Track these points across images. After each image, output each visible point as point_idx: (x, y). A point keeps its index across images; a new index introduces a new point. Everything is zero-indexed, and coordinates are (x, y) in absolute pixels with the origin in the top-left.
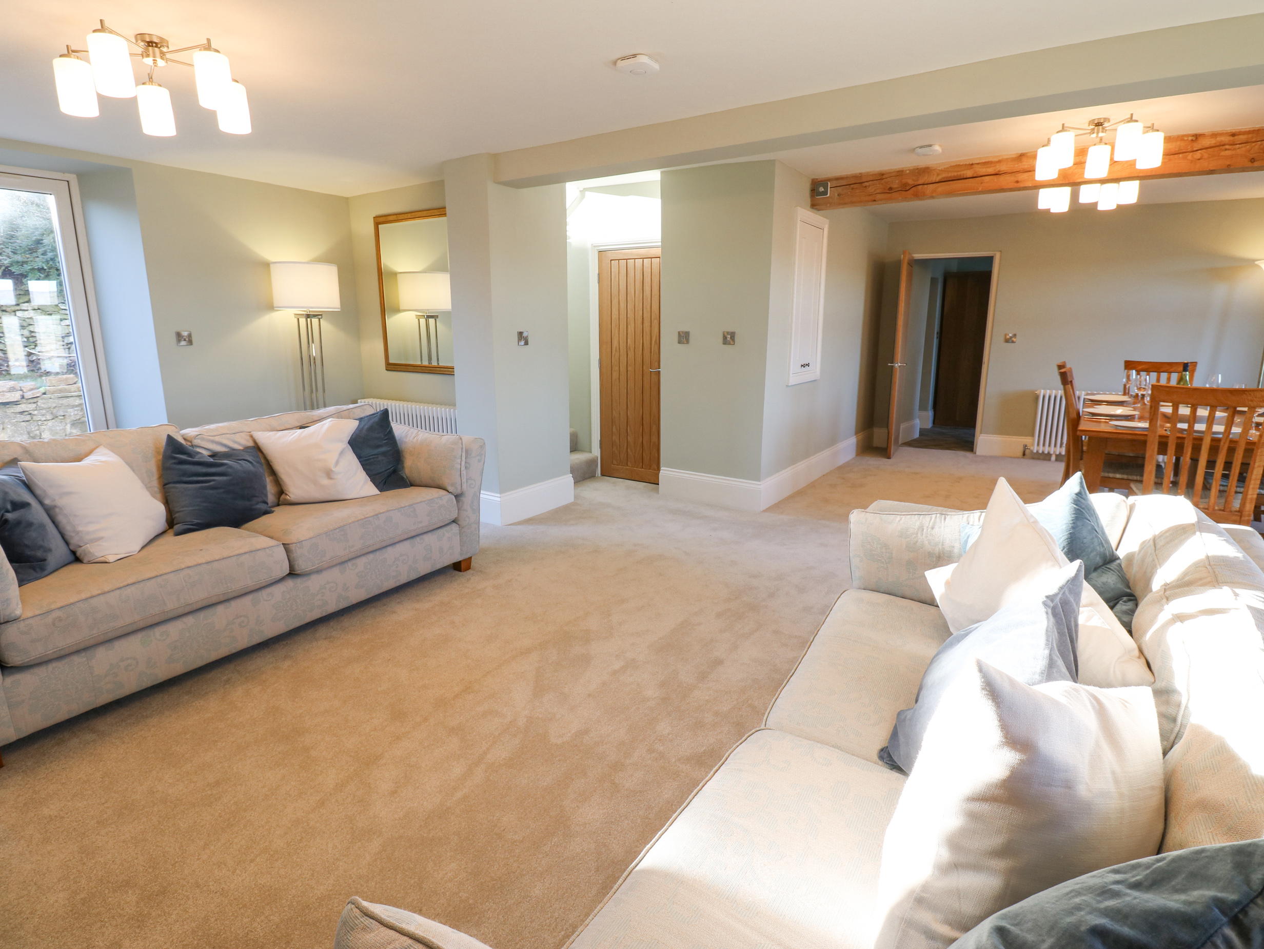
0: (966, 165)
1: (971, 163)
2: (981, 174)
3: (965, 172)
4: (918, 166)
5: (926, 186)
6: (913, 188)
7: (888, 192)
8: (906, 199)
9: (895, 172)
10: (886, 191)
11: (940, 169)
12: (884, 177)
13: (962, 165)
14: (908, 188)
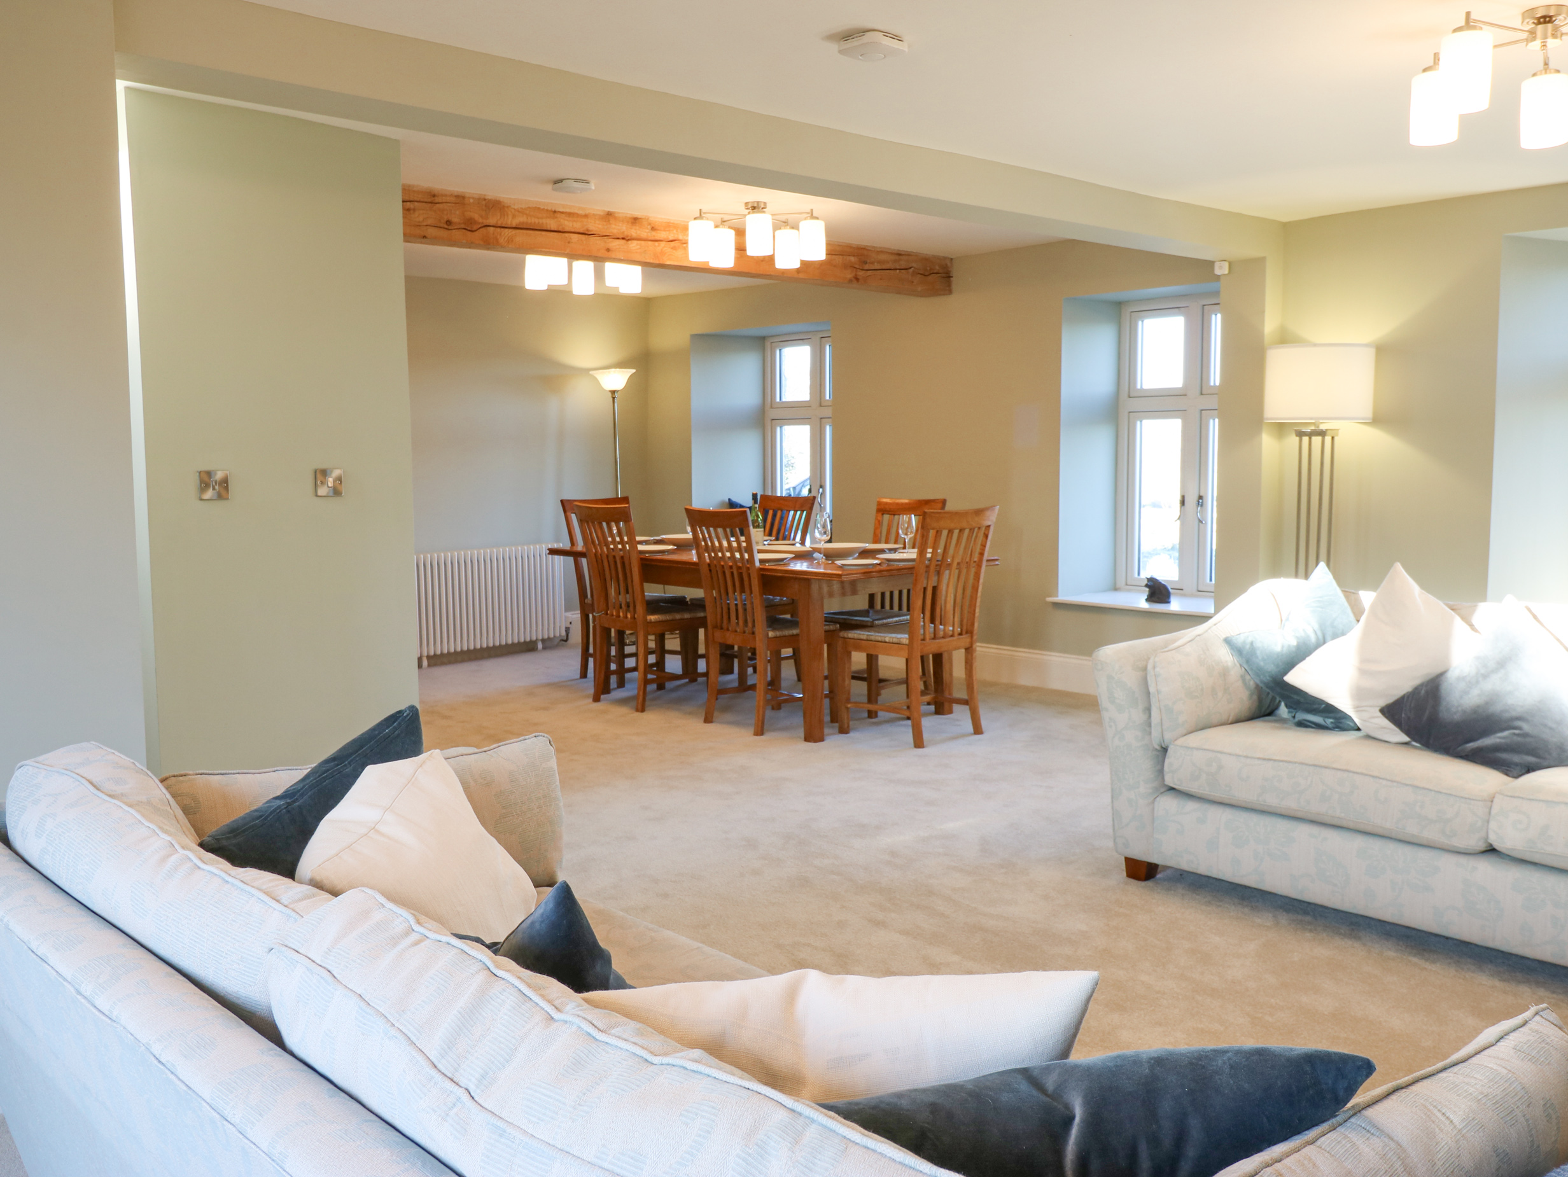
0: (547, 210)
1: (553, 210)
2: (567, 229)
3: (544, 221)
4: (485, 195)
5: (499, 230)
6: (481, 230)
7: (446, 226)
8: (470, 245)
9: (451, 195)
10: (442, 225)
11: (516, 207)
12: (437, 200)
13: (543, 209)
14: (475, 228)
